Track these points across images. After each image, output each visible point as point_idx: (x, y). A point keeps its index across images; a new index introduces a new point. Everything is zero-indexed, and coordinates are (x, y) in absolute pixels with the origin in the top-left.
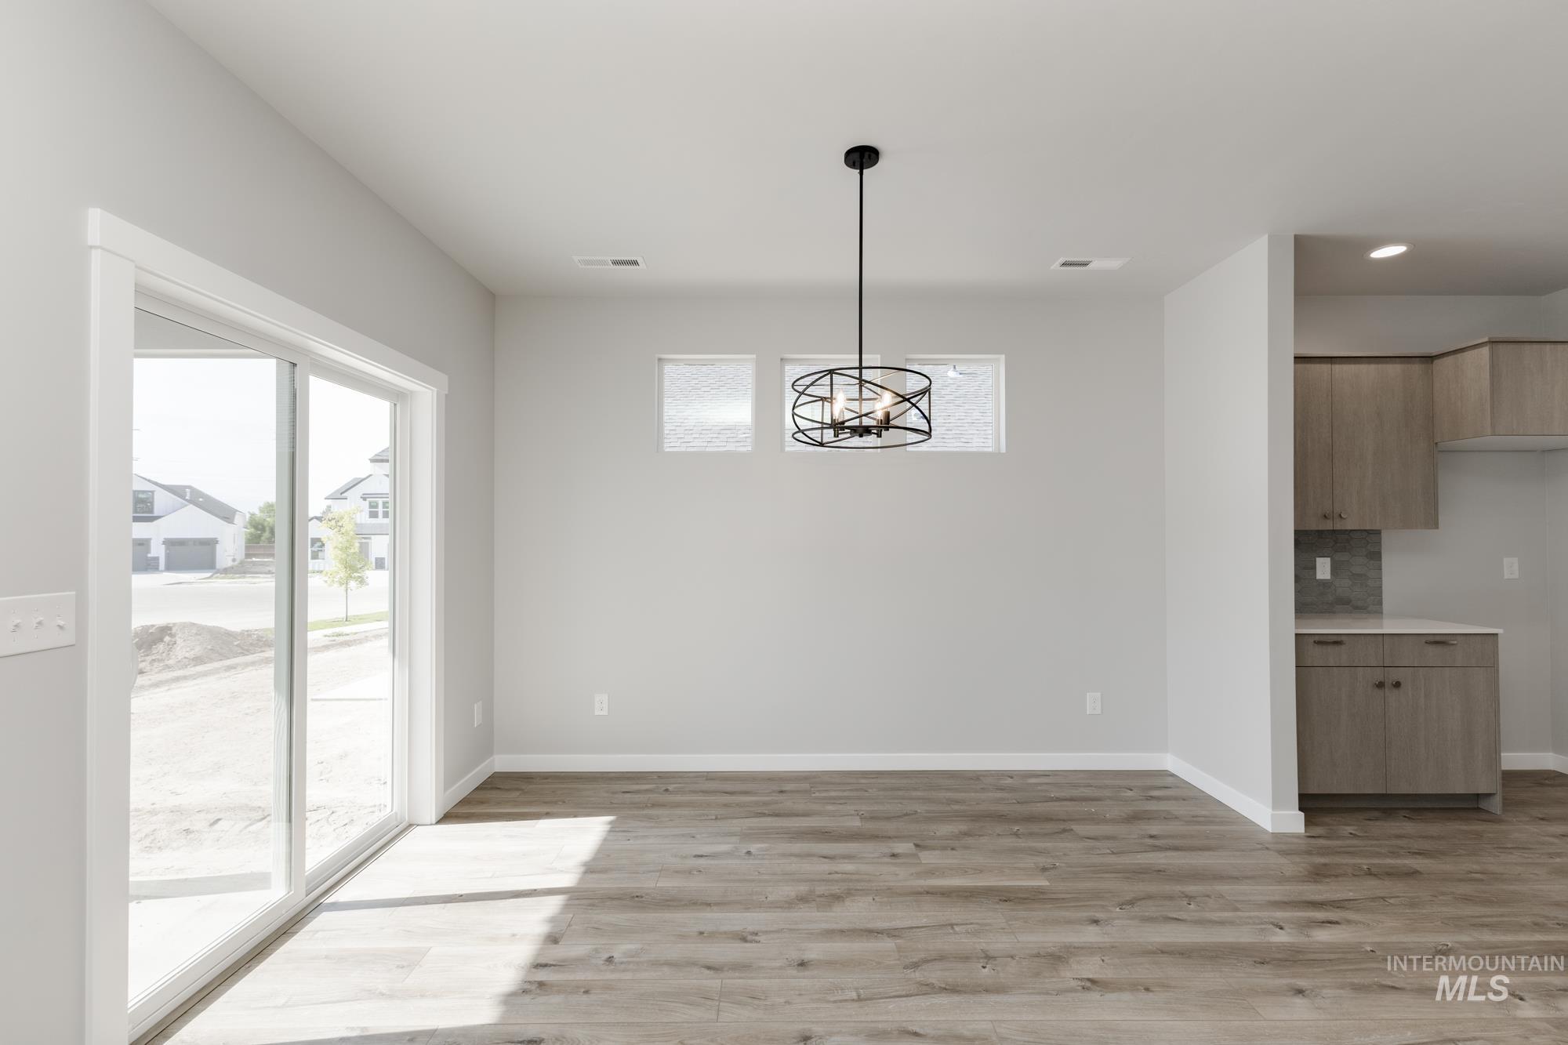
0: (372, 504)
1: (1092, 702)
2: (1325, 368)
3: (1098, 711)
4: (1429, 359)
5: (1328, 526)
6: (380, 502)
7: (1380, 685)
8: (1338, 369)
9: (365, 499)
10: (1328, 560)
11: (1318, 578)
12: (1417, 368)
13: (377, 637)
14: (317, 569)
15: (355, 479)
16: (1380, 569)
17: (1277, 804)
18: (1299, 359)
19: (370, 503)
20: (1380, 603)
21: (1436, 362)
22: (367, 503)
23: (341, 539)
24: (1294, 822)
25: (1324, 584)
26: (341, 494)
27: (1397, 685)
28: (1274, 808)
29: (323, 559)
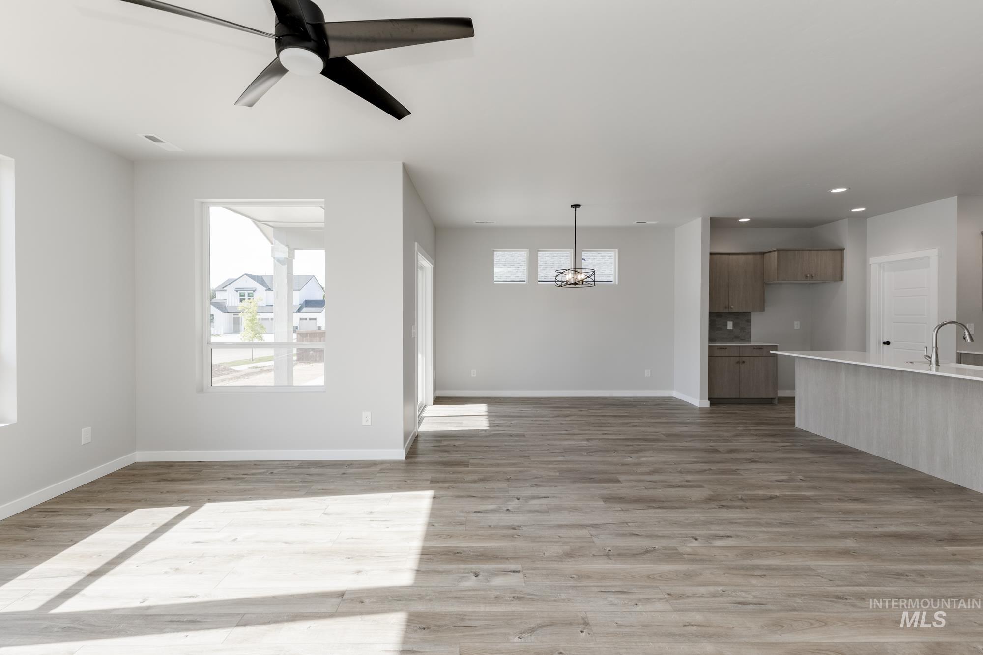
0: (242, 294)
1: (647, 373)
2: (727, 256)
3: (650, 376)
4: (763, 253)
5: (727, 310)
6: (246, 293)
7: (738, 362)
8: (731, 256)
9: (237, 291)
10: (732, 322)
11: (728, 328)
12: (758, 256)
13: (268, 371)
14: (216, 333)
15: (229, 279)
16: (750, 325)
17: (701, 399)
18: (711, 253)
19: (240, 293)
20: (750, 337)
21: (765, 255)
22: (238, 294)
23: (250, 315)
24: (707, 404)
25: (730, 331)
26: (223, 288)
27: (744, 362)
28: (700, 400)
29: (213, 327)
